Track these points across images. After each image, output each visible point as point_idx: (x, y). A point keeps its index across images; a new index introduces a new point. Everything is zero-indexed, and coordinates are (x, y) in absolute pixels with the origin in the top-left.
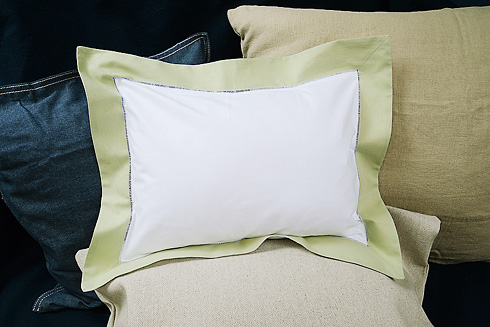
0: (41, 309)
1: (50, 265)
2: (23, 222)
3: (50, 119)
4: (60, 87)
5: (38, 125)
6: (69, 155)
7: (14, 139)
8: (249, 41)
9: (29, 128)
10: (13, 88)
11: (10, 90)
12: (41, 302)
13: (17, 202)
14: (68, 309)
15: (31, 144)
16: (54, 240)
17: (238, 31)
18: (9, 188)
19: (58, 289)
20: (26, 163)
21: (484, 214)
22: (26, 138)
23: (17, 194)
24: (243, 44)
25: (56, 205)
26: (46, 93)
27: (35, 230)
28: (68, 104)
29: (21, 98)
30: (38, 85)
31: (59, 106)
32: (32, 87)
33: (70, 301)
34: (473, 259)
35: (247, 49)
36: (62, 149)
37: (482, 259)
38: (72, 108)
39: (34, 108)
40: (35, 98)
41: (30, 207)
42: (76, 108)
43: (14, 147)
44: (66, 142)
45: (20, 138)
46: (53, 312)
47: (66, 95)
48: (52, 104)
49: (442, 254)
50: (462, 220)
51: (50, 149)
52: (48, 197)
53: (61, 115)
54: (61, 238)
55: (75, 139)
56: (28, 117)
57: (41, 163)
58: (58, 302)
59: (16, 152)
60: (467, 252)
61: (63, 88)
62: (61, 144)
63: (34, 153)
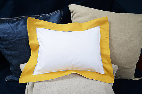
0: (7, 80)
1: (11, 68)
2: (5, 56)
3: (17, 29)
4: (20, 20)
5: (13, 30)
6: (21, 39)
7: (5, 33)
8: (74, 14)
9: (10, 31)
10: (7, 19)
11: (6, 19)
12: (8, 78)
13: (4, 50)
14: (15, 81)
15: (11, 35)
16: (14, 62)
17: (71, 11)
18: (3, 46)
19: (12, 75)
20: (8, 40)
21: (129, 67)
22: (10, 33)
23: (4, 48)
24: (72, 15)
25: (15, 53)
26: (16, 21)
27: (8, 59)
28: (22, 25)
29: (9, 22)
30: (14, 19)
31: (19, 25)
32: (12, 19)
33: (16, 79)
34: (125, 78)
35: (73, 16)
36: (19, 37)
37: (127, 79)
38: (23, 27)
39: (13, 25)
40: (13, 22)
41: (8, 52)
42: (24, 27)
43: (6, 35)
44: (21, 36)
45: (8, 33)
46: (11, 81)
47: (22, 23)
48: (17, 25)
49: (117, 76)
50: (123, 68)
51: (16, 37)
53: (20, 28)
54: (16, 62)
55: (23, 35)
56: (10, 28)
57: (13, 41)
58: (12, 79)
59: (6, 37)
60: (123, 76)
61: (21, 20)
62: (19, 36)
63: (11, 38)
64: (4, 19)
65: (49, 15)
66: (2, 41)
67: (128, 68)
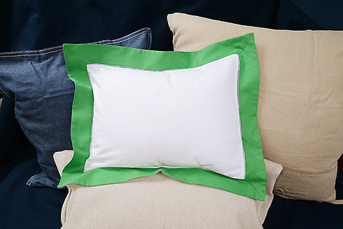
0: (32, 184)
1: (40, 160)
2: (26, 133)
3: (46, 74)
4: (55, 55)
5: (39, 77)
6: (54, 97)
7: (25, 84)
8: (178, 36)
9: (33, 79)
10: (28, 53)
11: (26, 53)
12: (32, 180)
13: (23, 120)
14: (46, 187)
15: (34, 88)
16: (42, 146)
18: (20, 112)
19: (43, 174)
20: (29, 99)
21: (313, 170)
22: (31, 84)
23: (23, 116)
24: (174, 38)
25: (44, 126)
26: (47, 57)
27: (32, 138)
28: (58, 66)
29: (31, 59)
30: (42, 52)
31: (53, 67)
32: (39, 53)
33: (49, 183)
34: (307, 198)
36: (51, 93)
39: (38, 66)
40: (40, 61)
41: (30, 125)
42: (62, 70)
43: (24, 89)
44: (54, 90)
45: (28, 84)
46: (38, 187)
47: (58, 60)
48: (49, 65)
49: (285, 192)
51: (44, 93)
52: (40, 121)
53: (53, 72)
54: (46, 145)
55: (59, 88)
56: (34, 72)
57: (38, 100)
58: (41, 182)
59: (24, 92)
60: (301, 193)
61: (57, 55)
62: (51, 90)
63: (35, 94)
64: (22, 54)
65: (121, 40)
66: (18, 101)
67: (312, 174)
